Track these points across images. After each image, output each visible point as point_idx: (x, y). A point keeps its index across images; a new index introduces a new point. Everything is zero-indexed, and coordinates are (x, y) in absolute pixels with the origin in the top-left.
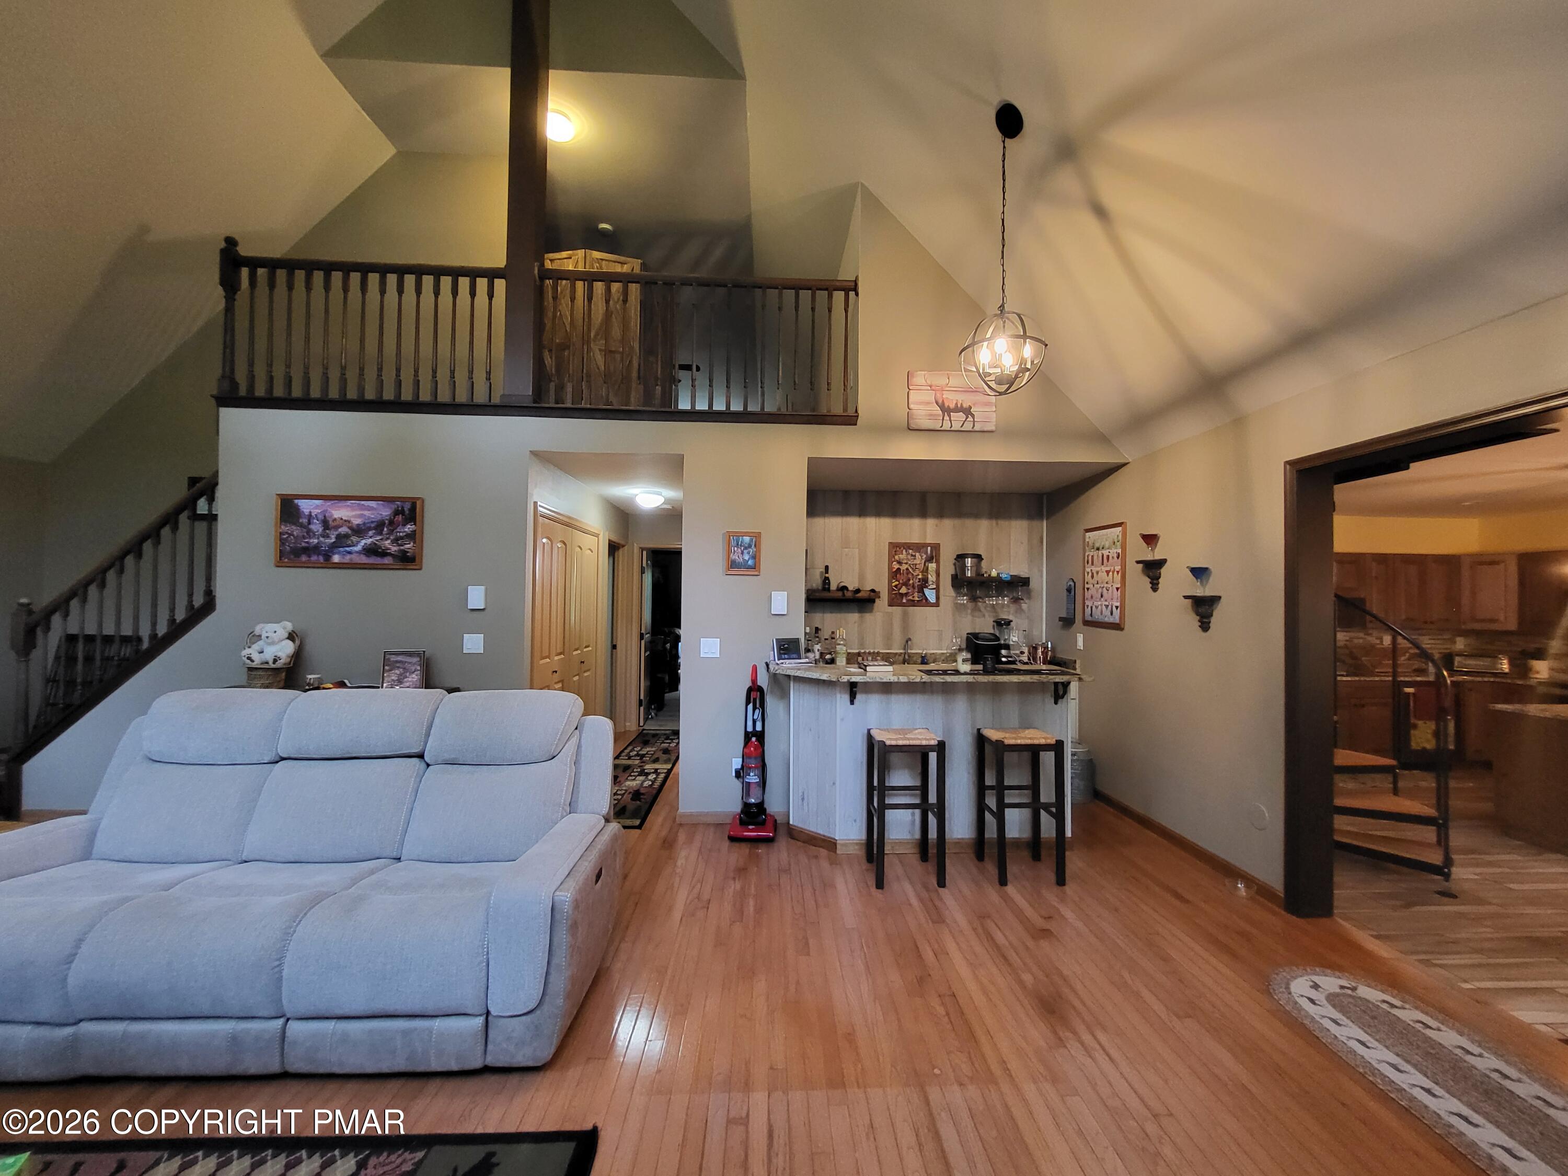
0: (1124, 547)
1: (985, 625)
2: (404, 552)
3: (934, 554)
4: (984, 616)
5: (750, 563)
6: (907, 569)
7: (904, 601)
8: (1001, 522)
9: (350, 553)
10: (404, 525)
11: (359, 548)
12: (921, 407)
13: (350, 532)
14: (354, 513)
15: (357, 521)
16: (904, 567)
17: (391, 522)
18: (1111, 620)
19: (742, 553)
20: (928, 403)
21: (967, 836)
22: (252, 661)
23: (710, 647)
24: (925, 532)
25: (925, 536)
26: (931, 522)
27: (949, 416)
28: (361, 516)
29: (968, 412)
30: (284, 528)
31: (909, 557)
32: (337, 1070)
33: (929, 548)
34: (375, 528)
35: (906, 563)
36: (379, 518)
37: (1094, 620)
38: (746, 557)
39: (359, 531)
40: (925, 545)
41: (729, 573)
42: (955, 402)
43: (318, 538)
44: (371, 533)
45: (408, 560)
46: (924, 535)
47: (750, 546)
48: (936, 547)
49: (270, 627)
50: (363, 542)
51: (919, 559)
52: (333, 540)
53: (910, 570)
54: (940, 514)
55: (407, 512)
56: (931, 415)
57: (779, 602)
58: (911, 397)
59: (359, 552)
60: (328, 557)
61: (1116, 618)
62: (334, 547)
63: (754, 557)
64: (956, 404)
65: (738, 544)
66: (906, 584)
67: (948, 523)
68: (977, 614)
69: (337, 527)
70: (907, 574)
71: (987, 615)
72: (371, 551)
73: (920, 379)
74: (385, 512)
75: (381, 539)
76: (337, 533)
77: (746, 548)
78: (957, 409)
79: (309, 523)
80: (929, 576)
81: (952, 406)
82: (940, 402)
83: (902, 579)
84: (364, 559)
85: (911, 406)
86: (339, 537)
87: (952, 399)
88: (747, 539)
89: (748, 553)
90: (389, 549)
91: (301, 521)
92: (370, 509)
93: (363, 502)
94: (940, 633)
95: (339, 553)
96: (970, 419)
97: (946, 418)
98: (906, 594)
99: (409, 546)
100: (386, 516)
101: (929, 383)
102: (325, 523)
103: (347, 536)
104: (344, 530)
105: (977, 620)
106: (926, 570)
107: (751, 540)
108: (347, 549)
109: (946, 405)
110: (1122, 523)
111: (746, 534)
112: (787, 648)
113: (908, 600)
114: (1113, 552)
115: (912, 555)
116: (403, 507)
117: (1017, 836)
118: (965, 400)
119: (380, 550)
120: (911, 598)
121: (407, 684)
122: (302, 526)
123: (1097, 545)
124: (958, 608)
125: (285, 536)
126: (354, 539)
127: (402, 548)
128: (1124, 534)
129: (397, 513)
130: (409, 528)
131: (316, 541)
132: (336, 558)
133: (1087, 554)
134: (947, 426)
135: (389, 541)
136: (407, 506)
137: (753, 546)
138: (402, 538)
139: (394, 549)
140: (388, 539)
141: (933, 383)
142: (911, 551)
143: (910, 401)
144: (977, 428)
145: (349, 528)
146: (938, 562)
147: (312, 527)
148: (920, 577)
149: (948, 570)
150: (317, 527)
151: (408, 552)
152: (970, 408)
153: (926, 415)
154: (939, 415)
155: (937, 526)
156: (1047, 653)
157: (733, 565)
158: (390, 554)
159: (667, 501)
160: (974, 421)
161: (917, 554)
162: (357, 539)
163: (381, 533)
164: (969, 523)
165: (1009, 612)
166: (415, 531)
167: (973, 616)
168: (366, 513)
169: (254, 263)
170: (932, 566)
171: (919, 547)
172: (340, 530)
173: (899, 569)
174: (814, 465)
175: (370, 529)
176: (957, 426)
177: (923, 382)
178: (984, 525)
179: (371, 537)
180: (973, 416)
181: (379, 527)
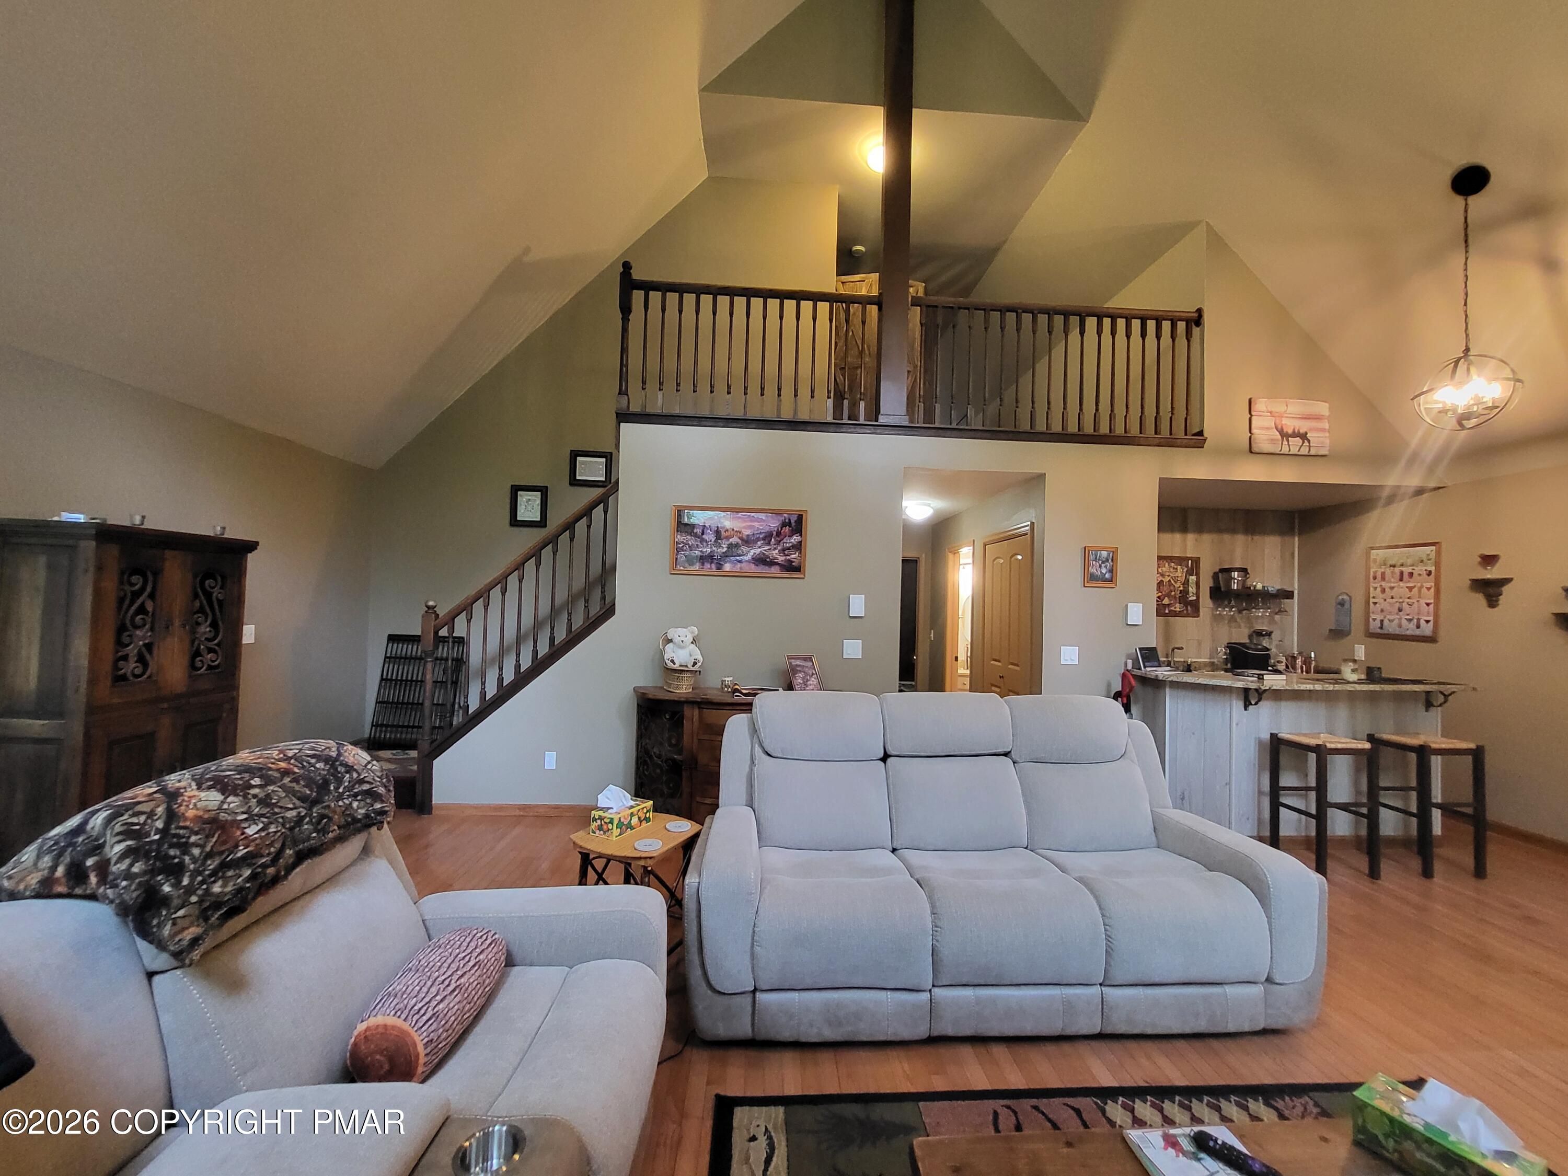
0: (1437, 564)
1: (1241, 636)
2: (790, 562)
3: (1194, 566)
4: (1240, 627)
5: (1107, 576)
6: (1170, 581)
7: (1167, 611)
8: (1256, 538)
9: (740, 562)
10: (791, 536)
11: (748, 557)
12: (1263, 432)
13: (740, 542)
14: (744, 525)
15: (747, 532)
16: (1166, 579)
17: (779, 534)
18: (1418, 632)
19: (1100, 566)
20: (1268, 428)
21: (1347, 834)
22: (674, 664)
23: (1070, 655)
24: (1186, 545)
25: (1185, 552)
26: (1191, 537)
27: (1288, 441)
28: (750, 527)
29: (1304, 437)
30: (680, 538)
31: (1172, 570)
32: (1149, 1031)
33: (1190, 562)
34: (764, 539)
35: (1169, 576)
36: (767, 529)
37: (1386, 632)
38: (1104, 571)
39: (748, 541)
40: (1188, 559)
41: (1088, 585)
42: (1292, 428)
43: (711, 548)
44: (759, 543)
45: (793, 568)
46: (1185, 548)
47: (1107, 560)
48: (1196, 561)
49: (681, 631)
50: (753, 551)
51: (1180, 572)
52: (725, 550)
53: (1172, 582)
54: (1200, 530)
55: (793, 524)
56: (1272, 440)
57: (1136, 614)
58: (1254, 422)
59: (748, 561)
60: (719, 567)
61: (1427, 630)
62: (725, 555)
63: (1111, 571)
64: (1294, 429)
65: (1096, 558)
66: (1168, 595)
67: (1207, 538)
68: (1233, 624)
69: (728, 538)
70: (1170, 586)
71: (1242, 625)
72: (762, 561)
73: (1261, 405)
74: (774, 524)
75: (769, 549)
76: (728, 543)
77: (1103, 562)
78: (1295, 435)
79: (703, 534)
80: (1190, 589)
81: (1290, 431)
82: (1279, 427)
83: (1165, 589)
84: (753, 568)
85: (1254, 431)
86: (730, 546)
87: (1290, 425)
88: (1104, 554)
89: (1106, 567)
90: (776, 558)
91: (695, 531)
92: (761, 520)
93: (753, 514)
94: (1200, 643)
95: (730, 562)
96: (1306, 443)
97: (1285, 442)
98: (1169, 605)
99: (794, 556)
100: (774, 527)
101: (1270, 409)
102: (718, 533)
103: (737, 546)
104: (734, 540)
105: (1234, 630)
106: (1186, 583)
107: (1109, 555)
108: (738, 558)
109: (1285, 431)
110: (1437, 543)
111: (1104, 549)
112: (1149, 655)
113: (1170, 611)
114: (1420, 569)
115: (1174, 568)
116: (790, 520)
117: (1393, 834)
118: (1303, 426)
119: (768, 560)
120: (1172, 608)
121: (811, 687)
122: (696, 535)
123: (1393, 563)
124: (1217, 619)
125: (681, 546)
126: (744, 549)
127: (788, 557)
128: (1438, 553)
129: (784, 525)
130: (795, 539)
131: (709, 550)
132: (727, 567)
133: (1372, 571)
134: (1285, 450)
135: (777, 551)
136: (794, 519)
137: (1110, 560)
138: (789, 549)
139: (781, 559)
140: (775, 549)
141: (1273, 410)
142: (1173, 564)
143: (1253, 426)
144: (1313, 452)
145: (739, 538)
146: (1198, 575)
147: (704, 536)
148: (1181, 588)
149: (1207, 584)
150: (710, 537)
151: (794, 562)
152: (1306, 433)
153: (1268, 440)
154: (1278, 440)
155: (1196, 540)
156: (1310, 664)
157: (1093, 578)
158: (777, 564)
159: (937, 512)
160: (1310, 446)
161: (1179, 567)
162: (748, 549)
163: (769, 544)
164: (1227, 537)
165: (1263, 623)
166: (801, 542)
167: (1230, 627)
168: (756, 524)
169: (648, 287)
170: (1193, 578)
171: (1181, 560)
172: (731, 540)
173: (1162, 581)
174: (1166, 486)
175: (758, 539)
176: (1294, 450)
177: (1264, 409)
178: (1240, 540)
179: (759, 547)
180: (1309, 441)
181: (768, 538)
